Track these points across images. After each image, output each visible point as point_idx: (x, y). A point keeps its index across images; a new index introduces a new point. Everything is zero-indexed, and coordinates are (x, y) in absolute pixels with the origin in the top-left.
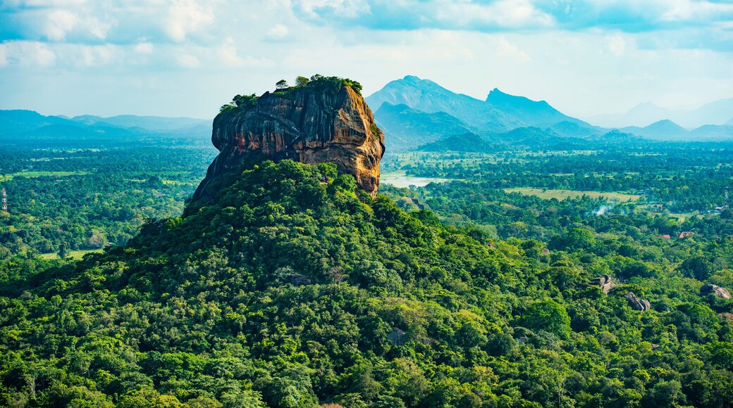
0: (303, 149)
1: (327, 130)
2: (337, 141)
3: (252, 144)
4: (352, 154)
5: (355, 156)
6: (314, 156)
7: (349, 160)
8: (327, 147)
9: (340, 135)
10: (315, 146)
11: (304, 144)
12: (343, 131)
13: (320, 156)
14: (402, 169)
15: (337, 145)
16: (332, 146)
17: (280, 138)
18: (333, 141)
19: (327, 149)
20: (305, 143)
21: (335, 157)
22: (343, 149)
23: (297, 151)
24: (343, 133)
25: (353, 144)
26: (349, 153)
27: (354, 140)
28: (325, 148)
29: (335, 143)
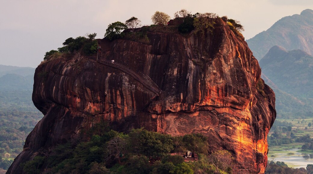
0: (161, 114)
1: (195, 88)
2: (209, 103)
3: (90, 105)
4: (231, 121)
5: (234, 123)
6: (177, 123)
7: (226, 130)
8: (195, 111)
9: (214, 94)
10: (179, 109)
11: (163, 106)
12: (218, 89)
13: (185, 124)
14: (298, 141)
15: (210, 108)
16: (203, 109)
17: (130, 98)
18: (204, 104)
19: (196, 114)
20: (165, 104)
21: (206, 125)
22: (218, 114)
23: (154, 116)
24: (218, 92)
25: (231, 107)
26: (226, 119)
27: (233, 103)
28: (191, 113)
29: (207, 106)
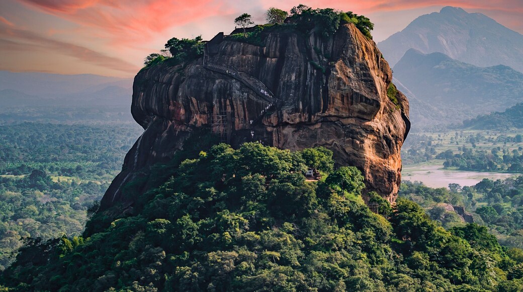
0: (278, 126)
1: (317, 94)
2: (332, 112)
3: (196, 117)
4: (357, 133)
5: (362, 136)
6: (296, 137)
7: (353, 143)
8: (317, 122)
9: (338, 102)
10: (298, 120)
11: (280, 117)
12: (342, 97)
13: (305, 137)
14: (437, 158)
15: (333, 119)
16: (325, 120)
17: (240, 107)
18: (327, 113)
19: (318, 126)
20: (282, 115)
21: (329, 138)
22: (343, 125)
23: (269, 129)
24: (343, 100)
25: (358, 117)
26: (352, 132)
27: (360, 112)
28: (313, 124)
29: (330, 116)
